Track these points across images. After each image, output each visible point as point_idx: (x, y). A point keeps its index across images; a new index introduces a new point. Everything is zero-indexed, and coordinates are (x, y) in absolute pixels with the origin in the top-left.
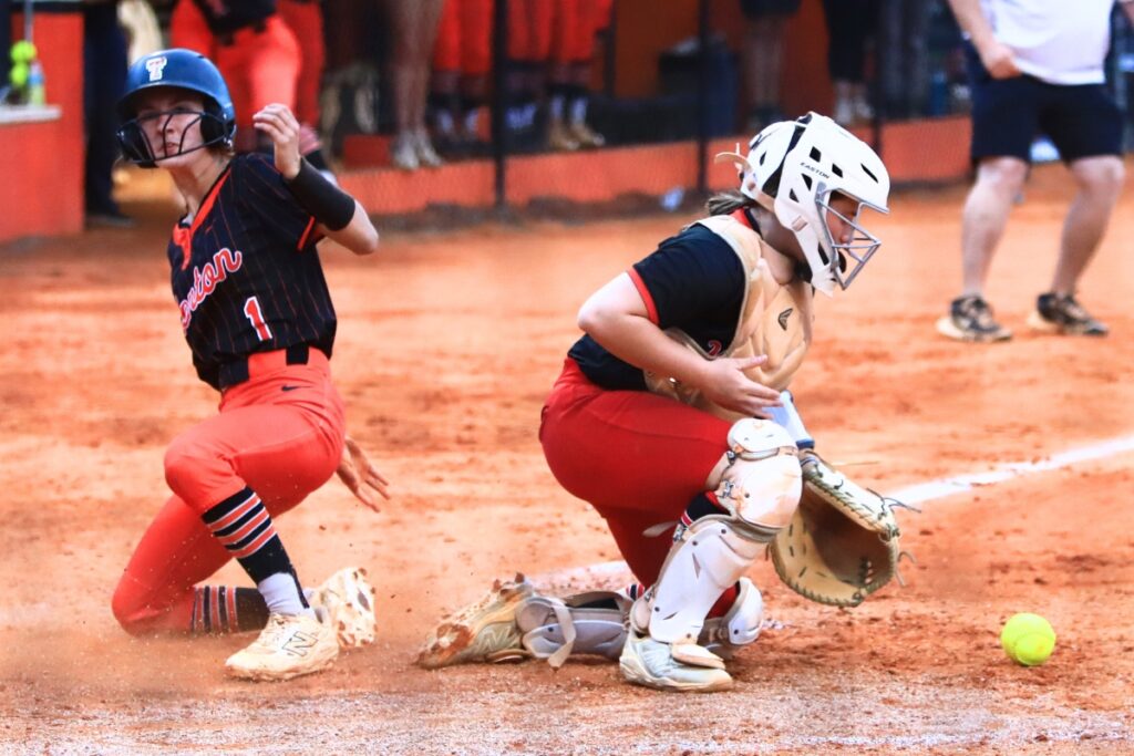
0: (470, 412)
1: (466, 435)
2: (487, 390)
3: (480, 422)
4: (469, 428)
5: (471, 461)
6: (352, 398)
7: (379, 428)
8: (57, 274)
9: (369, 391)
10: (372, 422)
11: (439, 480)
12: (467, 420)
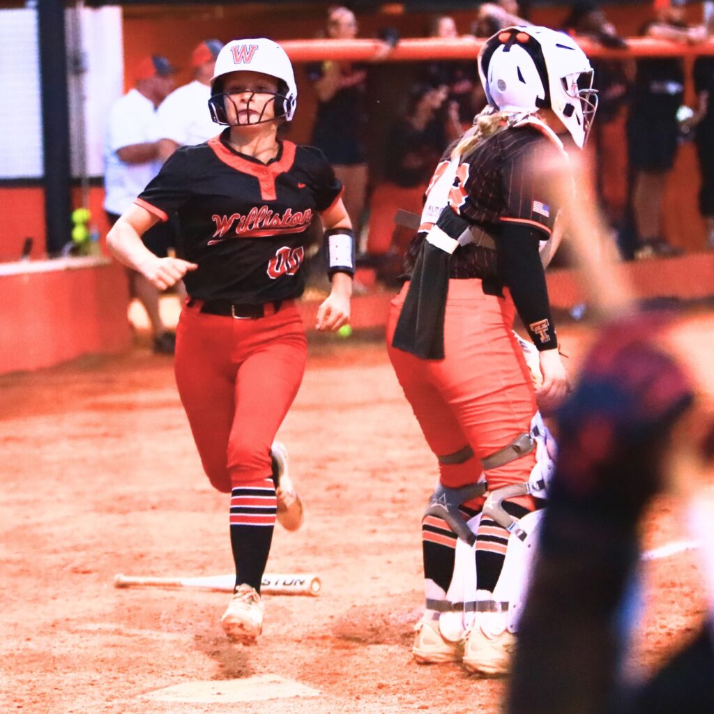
0: (404, 479)
1: (399, 496)
2: (420, 462)
3: (410, 486)
4: (402, 491)
5: (400, 517)
6: (316, 471)
7: (334, 492)
8: (109, 381)
9: (331, 465)
10: (329, 489)
11: (374, 531)
12: (402, 485)
